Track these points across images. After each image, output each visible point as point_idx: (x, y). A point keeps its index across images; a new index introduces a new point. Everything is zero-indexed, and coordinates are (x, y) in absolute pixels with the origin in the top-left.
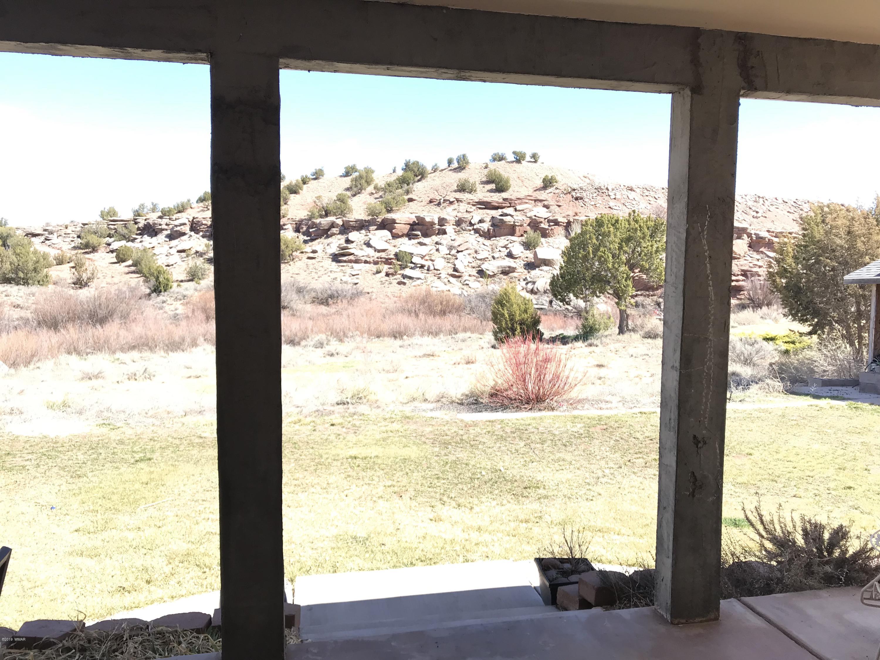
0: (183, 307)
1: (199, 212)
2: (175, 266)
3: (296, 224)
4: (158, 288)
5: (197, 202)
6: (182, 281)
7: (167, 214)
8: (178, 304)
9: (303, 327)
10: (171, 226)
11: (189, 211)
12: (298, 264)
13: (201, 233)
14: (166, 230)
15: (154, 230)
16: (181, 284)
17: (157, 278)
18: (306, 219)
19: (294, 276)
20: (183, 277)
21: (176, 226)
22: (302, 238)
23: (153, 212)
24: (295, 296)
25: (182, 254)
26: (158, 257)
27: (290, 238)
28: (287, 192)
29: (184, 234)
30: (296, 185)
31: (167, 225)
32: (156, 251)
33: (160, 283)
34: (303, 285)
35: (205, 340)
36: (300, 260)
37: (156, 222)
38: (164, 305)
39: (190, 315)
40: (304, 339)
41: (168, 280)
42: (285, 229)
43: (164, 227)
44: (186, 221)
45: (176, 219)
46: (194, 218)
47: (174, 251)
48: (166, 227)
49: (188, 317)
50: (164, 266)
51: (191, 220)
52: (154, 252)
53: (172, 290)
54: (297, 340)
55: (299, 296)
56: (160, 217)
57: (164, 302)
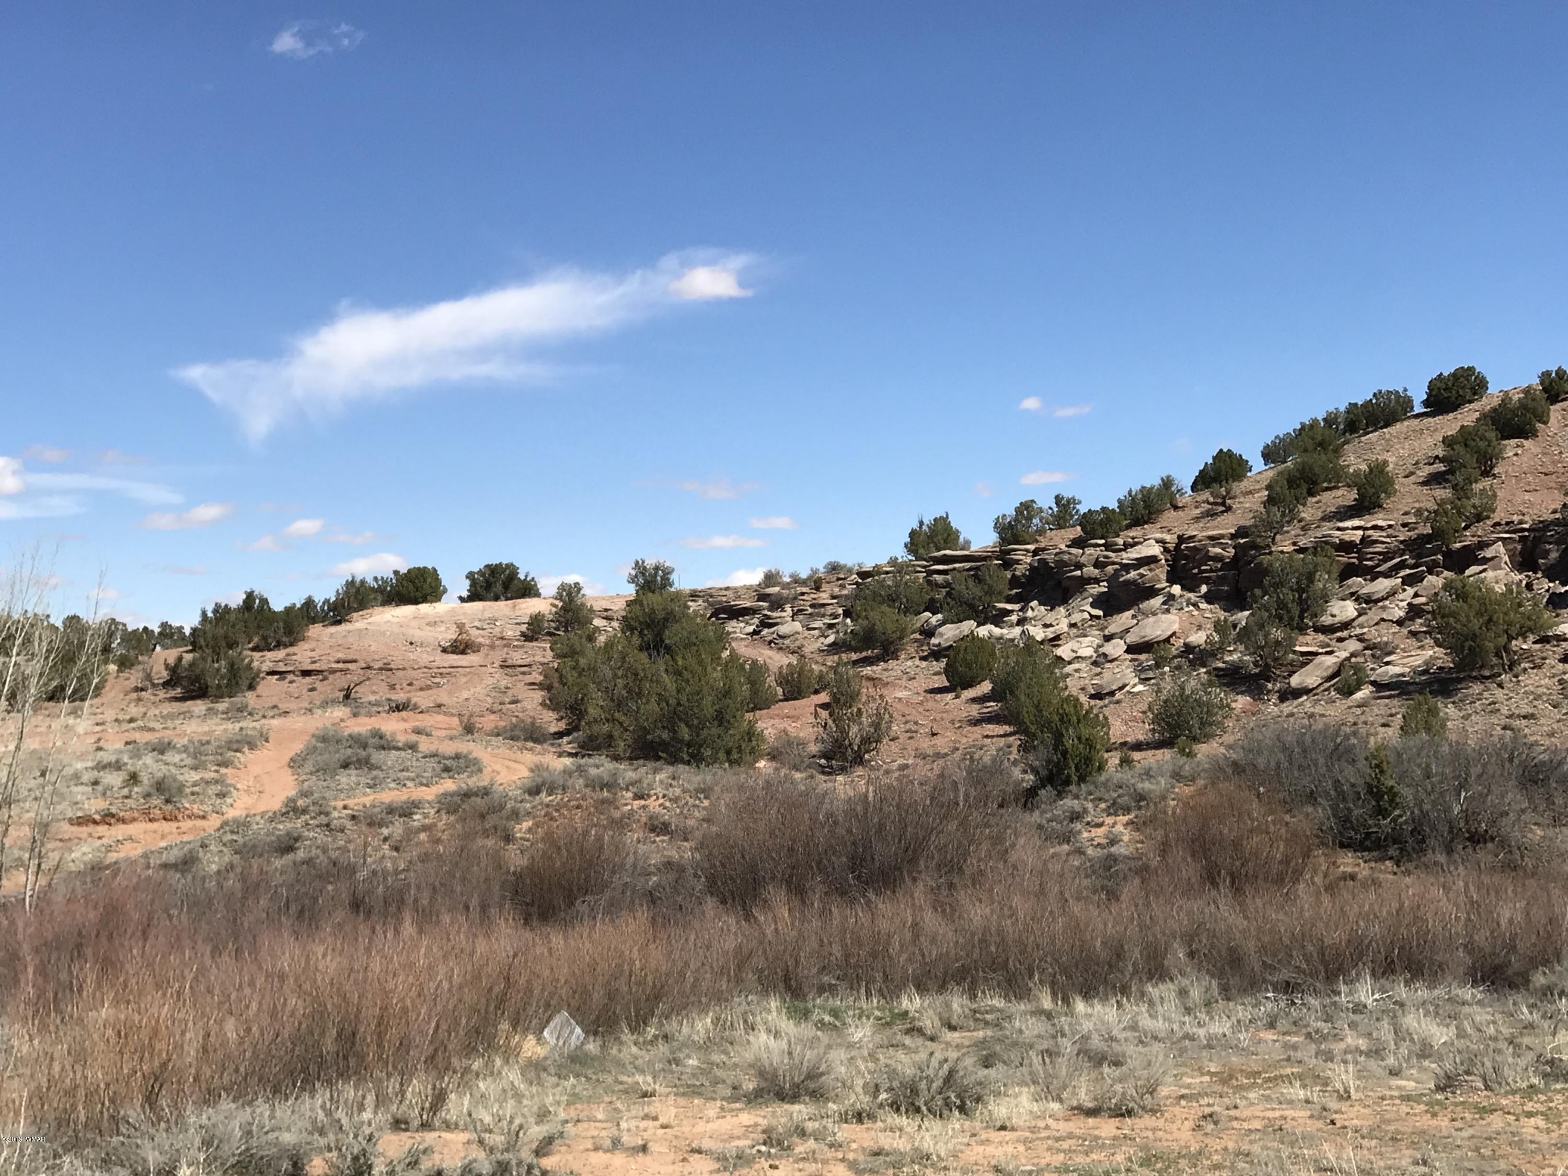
0: (1136, 835)
1: (1197, 519)
2: (1118, 696)
3: (1522, 539)
4: (1060, 771)
5: (1194, 487)
6: (1138, 746)
7: (1100, 532)
8: (1119, 824)
9: (1539, 915)
10: (1110, 569)
11: (1169, 517)
12: (1533, 680)
13: (1204, 589)
14: (1097, 581)
15: (1059, 583)
16: (1136, 756)
17: (1058, 737)
18: (1556, 522)
19: (1517, 723)
20: (1140, 733)
21: (1127, 568)
22: (1544, 586)
23: (1060, 527)
24: (1515, 798)
25: (1143, 657)
26: (1069, 669)
27: (1500, 588)
28: (1492, 435)
29: (1152, 592)
30: (1523, 405)
31: (1097, 564)
32: (1064, 652)
33: (1065, 753)
34: (1545, 757)
35: (1191, 955)
36: (1538, 667)
37: (1066, 557)
38: (1078, 826)
39: (1155, 861)
40: (1546, 962)
41: (1089, 743)
42: (1485, 560)
43: (1090, 571)
44: (1156, 550)
45: (1126, 546)
46: (1181, 539)
47: (1116, 648)
48: (1096, 572)
49: (1146, 868)
50: (1083, 699)
51: (1171, 547)
52: (1059, 652)
53: (1103, 778)
54: (1516, 964)
55: (1531, 800)
56: (1078, 543)
57: (1075, 817)
